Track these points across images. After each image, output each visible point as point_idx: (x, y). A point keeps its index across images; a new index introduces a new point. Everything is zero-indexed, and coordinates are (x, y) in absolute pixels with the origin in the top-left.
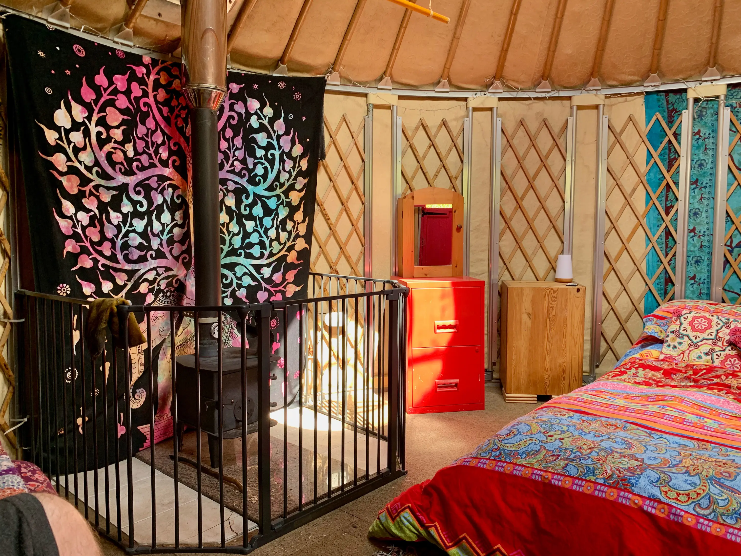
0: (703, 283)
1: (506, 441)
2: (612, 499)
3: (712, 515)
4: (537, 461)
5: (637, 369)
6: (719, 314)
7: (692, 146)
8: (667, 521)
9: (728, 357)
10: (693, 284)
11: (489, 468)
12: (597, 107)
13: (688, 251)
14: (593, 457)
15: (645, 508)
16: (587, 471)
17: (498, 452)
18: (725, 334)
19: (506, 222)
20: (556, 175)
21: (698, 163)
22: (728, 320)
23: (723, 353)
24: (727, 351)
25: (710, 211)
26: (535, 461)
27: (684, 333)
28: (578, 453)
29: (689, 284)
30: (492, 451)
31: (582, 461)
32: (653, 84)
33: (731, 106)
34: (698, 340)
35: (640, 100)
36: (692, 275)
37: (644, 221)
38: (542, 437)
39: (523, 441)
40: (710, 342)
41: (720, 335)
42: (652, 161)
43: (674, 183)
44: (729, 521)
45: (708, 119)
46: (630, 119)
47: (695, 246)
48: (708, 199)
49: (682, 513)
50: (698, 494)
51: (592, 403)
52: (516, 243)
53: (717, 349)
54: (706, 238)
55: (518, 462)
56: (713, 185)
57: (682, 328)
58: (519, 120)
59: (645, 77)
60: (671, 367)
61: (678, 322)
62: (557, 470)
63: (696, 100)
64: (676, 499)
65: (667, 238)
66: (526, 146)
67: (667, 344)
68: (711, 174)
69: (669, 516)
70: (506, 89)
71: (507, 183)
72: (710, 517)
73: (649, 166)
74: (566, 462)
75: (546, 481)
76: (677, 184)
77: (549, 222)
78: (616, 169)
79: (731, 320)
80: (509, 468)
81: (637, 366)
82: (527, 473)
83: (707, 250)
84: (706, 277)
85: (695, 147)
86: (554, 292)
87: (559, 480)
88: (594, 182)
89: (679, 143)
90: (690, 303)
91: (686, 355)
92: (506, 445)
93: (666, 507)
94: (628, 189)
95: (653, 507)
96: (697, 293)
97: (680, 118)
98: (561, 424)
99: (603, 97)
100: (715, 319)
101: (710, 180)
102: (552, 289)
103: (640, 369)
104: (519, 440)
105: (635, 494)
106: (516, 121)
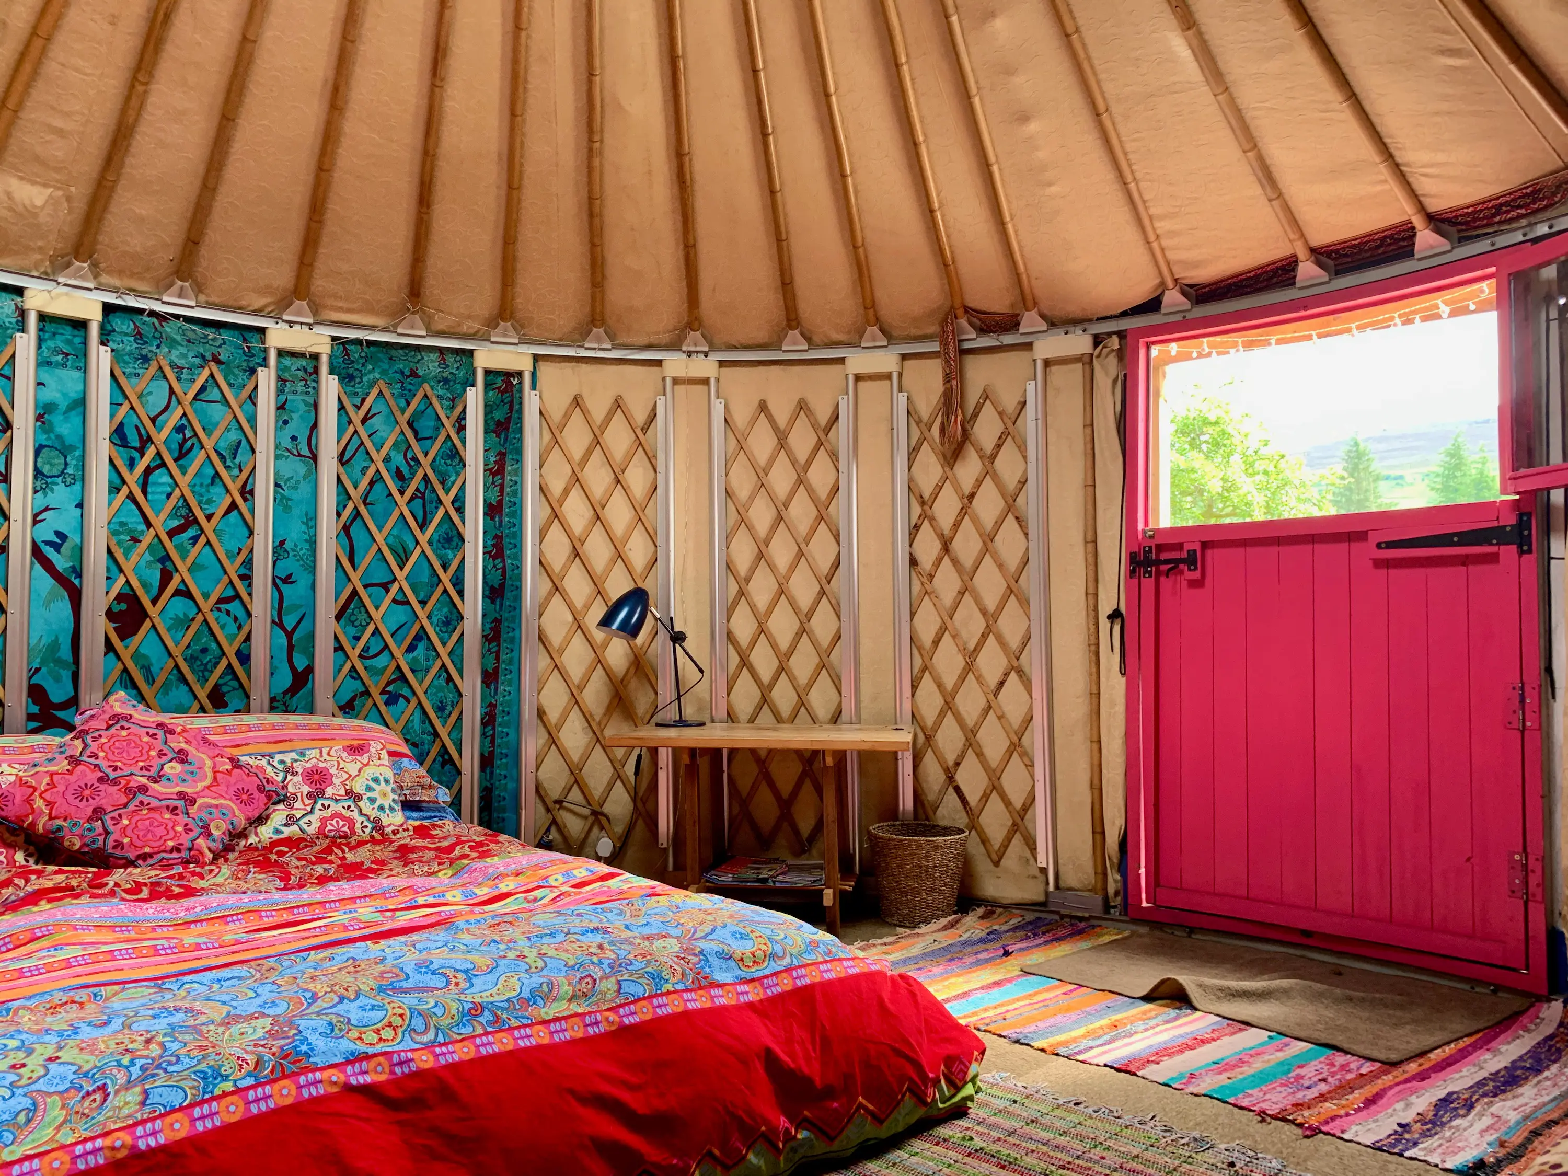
2: (289, 1101)
3: (441, 1035)
4: (58, 1128)
8: (395, 1082)
14: (182, 1052)
15: (353, 1081)
16: (204, 1078)
26: (50, 1131)
28: (140, 1062)
31: (170, 1069)
44: (466, 1031)
49: (409, 1055)
50: (401, 1016)
62: (129, 1116)
64: (382, 1039)
69: (392, 1072)
72: (441, 1040)
74: (136, 1089)
75: (122, 1154)
87: (154, 1133)
95: (363, 1073)
105: (322, 1069)
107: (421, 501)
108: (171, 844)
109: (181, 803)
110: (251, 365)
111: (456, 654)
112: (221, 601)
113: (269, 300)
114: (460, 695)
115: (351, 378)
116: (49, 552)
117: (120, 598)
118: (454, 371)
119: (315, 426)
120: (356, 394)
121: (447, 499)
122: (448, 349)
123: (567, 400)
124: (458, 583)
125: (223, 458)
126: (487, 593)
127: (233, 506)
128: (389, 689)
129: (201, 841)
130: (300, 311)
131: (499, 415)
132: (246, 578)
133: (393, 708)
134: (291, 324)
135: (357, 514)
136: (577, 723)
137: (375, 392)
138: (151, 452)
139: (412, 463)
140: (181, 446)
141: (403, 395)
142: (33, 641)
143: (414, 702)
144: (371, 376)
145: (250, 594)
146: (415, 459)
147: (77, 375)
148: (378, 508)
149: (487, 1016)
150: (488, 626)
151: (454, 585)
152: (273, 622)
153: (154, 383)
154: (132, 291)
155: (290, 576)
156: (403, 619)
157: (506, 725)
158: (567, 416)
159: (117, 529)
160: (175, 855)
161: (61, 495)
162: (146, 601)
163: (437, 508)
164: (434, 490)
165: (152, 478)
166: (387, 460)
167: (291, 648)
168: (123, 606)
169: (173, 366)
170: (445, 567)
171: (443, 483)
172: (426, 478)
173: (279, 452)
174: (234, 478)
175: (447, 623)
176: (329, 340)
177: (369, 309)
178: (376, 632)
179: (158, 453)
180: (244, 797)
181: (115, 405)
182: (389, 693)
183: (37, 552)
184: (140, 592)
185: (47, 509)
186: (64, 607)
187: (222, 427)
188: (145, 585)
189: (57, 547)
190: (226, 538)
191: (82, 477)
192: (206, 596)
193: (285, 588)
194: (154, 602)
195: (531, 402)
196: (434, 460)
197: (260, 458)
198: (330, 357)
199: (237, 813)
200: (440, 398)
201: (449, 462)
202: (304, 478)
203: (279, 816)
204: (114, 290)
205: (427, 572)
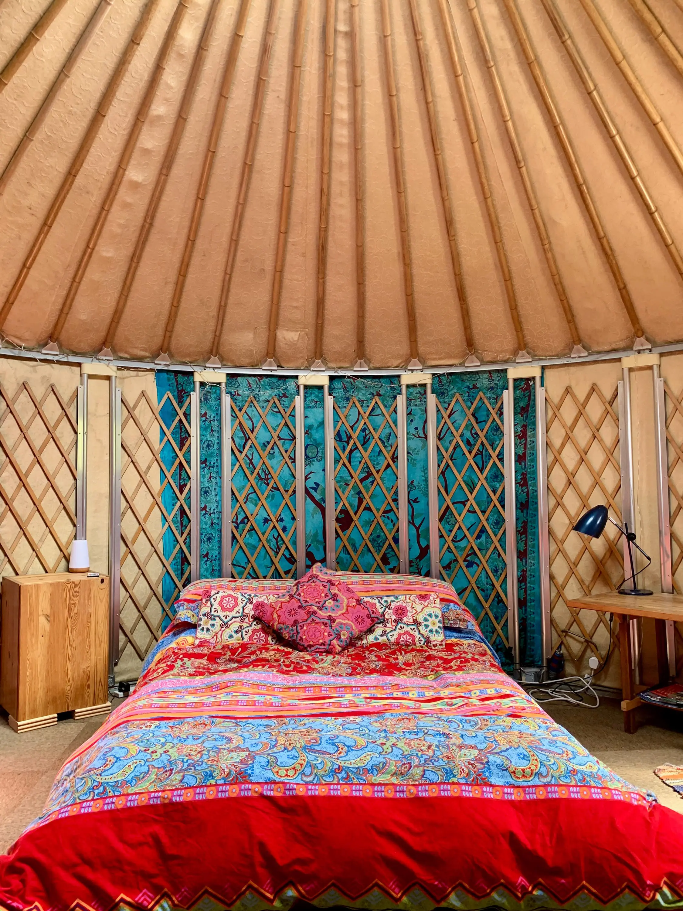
0: (215, 560)
1: (106, 773)
2: (235, 795)
3: (316, 779)
4: (150, 784)
5: (182, 660)
6: (241, 591)
7: (201, 427)
8: (284, 798)
9: (254, 631)
10: (206, 561)
11: (97, 810)
12: (108, 378)
13: (201, 529)
14: (206, 761)
15: (265, 793)
16: (206, 776)
17: (101, 789)
18: (250, 610)
19: (7, 504)
20: (66, 448)
21: (206, 444)
22: (250, 595)
23: (250, 629)
24: (253, 626)
25: (218, 489)
26: (148, 784)
27: (215, 614)
28: (190, 761)
29: (202, 562)
30: (93, 789)
31: (197, 768)
32: (164, 363)
33: (230, 393)
34: (228, 619)
35: (151, 377)
36: (205, 553)
37: (159, 500)
38: (146, 756)
39: (127, 766)
40: (238, 619)
41: (246, 611)
42: (165, 439)
43: (187, 462)
44: (329, 780)
45: (213, 402)
46: (143, 394)
47: (206, 524)
48: (216, 478)
49: (295, 786)
50: (301, 765)
51: (168, 706)
52: (19, 529)
53: (245, 625)
54: (216, 516)
55: (130, 791)
56: (220, 466)
57: (213, 610)
58: (21, 383)
59: (155, 356)
60: (210, 651)
61: (209, 604)
62: (174, 785)
63: (202, 384)
64: (287, 775)
65: (182, 517)
66: (30, 414)
67: (201, 627)
68: (217, 455)
69: (285, 793)
70: (6, 345)
71: (7, 456)
72: (315, 782)
73: (163, 445)
74: (182, 774)
75: (167, 801)
76: (189, 463)
77: (59, 503)
78: (130, 444)
79: (253, 595)
80: (120, 802)
81: (181, 656)
82: (143, 800)
83: (216, 527)
84: (217, 554)
85: (203, 429)
86: (76, 585)
87: (180, 796)
88: (107, 458)
89: (190, 423)
90: (215, 582)
91: (219, 636)
92: (108, 777)
93: (281, 785)
94: (143, 467)
95: (271, 790)
96: (210, 570)
97: (188, 399)
98: (157, 736)
99: (115, 368)
100: (239, 597)
101: (217, 460)
102: (73, 583)
103: (185, 659)
104: (121, 767)
105: (254, 784)
106: (18, 384)
107: (480, 456)
108: (321, 641)
109: (329, 621)
110: (395, 394)
111: (502, 541)
112: (385, 512)
113: (400, 361)
114: (506, 564)
115: (443, 394)
116: (312, 492)
117: (341, 511)
118: (496, 382)
119: (426, 422)
120: (445, 402)
121: (494, 455)
122: (494, 370)
123: (561, 391)
124: (502, 501)
125: (383, 442)
126: (519, 506)
127: (388, 465)
128: (468, 558)
129: (335, 642)
130: (415, 364)
131: (522, 404)
132: (395, 500)
133: (470, 569)
134: (412, 371)
135: (448, 466)
136: (574, 585)
137: (454, 400)
138: (351, 443)
139: (475, 436)
140: (365, 438)
141: (469, 400)
142: (308, 533)
143: (481, 567)
144: (453, 392)
145: (398, 509)
146: (476, 433)
147: (321, 410)
148: (458, 461)
149: (343, 774)
150: (520, 525)
151: (500, 502)
152: (409, 522)
153: (352, 410)
154: (341, 368)
155: (416, 499)
156: (474, 521)
157: (533, 583)
158: (562, 400)
159: (338, 480)
160: (322, 647)
161: (316, 466)
162: (352, 513)
163: (489, 459)
164: (487, 450)
165: (353, 454)
166: (462, 435)
167: (418, 536)
168: (343, 516)
169: (360, 401)
170: (494, 492)
171: (492, 445)
172: (482, 443)
173: (409, 436)
174: (388, 452)
175: (497, 523)
176: (430, 376)
177: (449, 356)
178: (460, 528)
179: (355, 443)
180: (360, 620)
181: (336, 422)
182: (468, 561)
183: (307, 492)
184: (349, 509)
185: (311, 473)
186: (319, 516)
187: (382, 427)
188: (351, 505)
189: (315, 489)
190: (386, 481)
191: (323, 458)
192: (378, 510)
193: (414, 505)
194: (356, 514)
195: (540, 394)
196: (487, 432)
197: (400, 440)
198: (432, 384)
199: (354, 628)
200: (489, 398)
201: (495, 433)
202: (422, 448)
203: (379, 630)
204: (333, 369)
205: (485, 495)
